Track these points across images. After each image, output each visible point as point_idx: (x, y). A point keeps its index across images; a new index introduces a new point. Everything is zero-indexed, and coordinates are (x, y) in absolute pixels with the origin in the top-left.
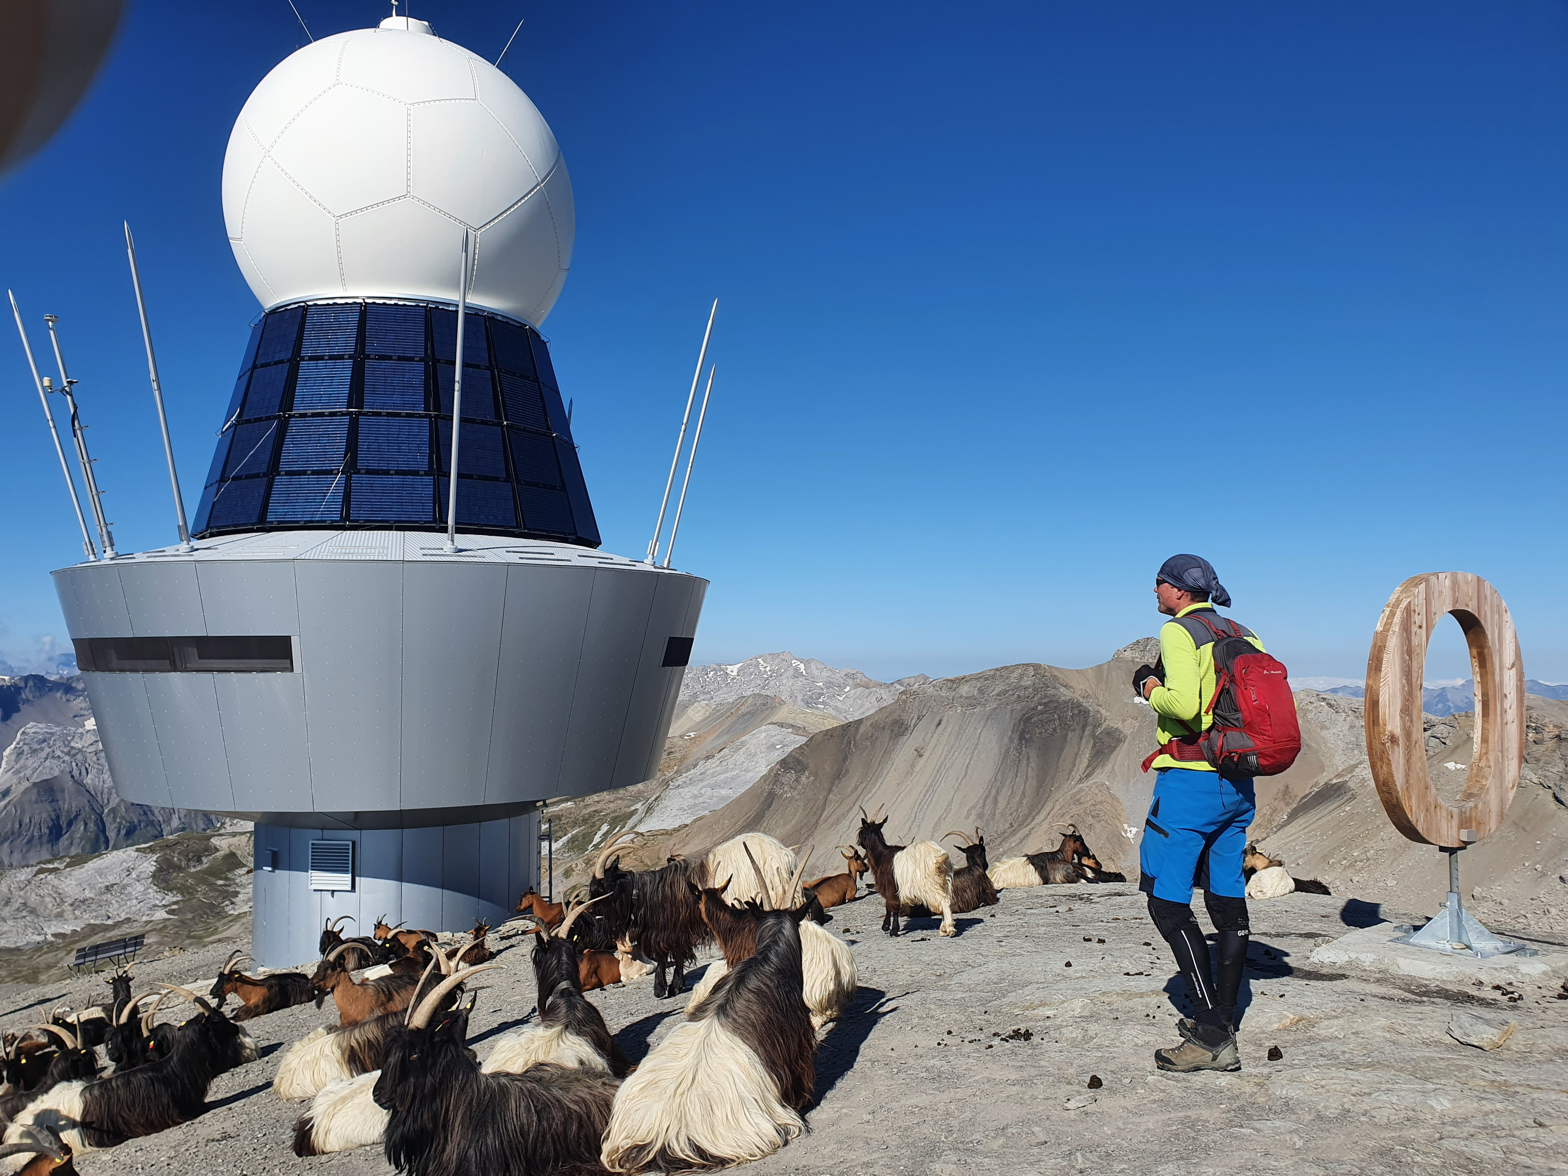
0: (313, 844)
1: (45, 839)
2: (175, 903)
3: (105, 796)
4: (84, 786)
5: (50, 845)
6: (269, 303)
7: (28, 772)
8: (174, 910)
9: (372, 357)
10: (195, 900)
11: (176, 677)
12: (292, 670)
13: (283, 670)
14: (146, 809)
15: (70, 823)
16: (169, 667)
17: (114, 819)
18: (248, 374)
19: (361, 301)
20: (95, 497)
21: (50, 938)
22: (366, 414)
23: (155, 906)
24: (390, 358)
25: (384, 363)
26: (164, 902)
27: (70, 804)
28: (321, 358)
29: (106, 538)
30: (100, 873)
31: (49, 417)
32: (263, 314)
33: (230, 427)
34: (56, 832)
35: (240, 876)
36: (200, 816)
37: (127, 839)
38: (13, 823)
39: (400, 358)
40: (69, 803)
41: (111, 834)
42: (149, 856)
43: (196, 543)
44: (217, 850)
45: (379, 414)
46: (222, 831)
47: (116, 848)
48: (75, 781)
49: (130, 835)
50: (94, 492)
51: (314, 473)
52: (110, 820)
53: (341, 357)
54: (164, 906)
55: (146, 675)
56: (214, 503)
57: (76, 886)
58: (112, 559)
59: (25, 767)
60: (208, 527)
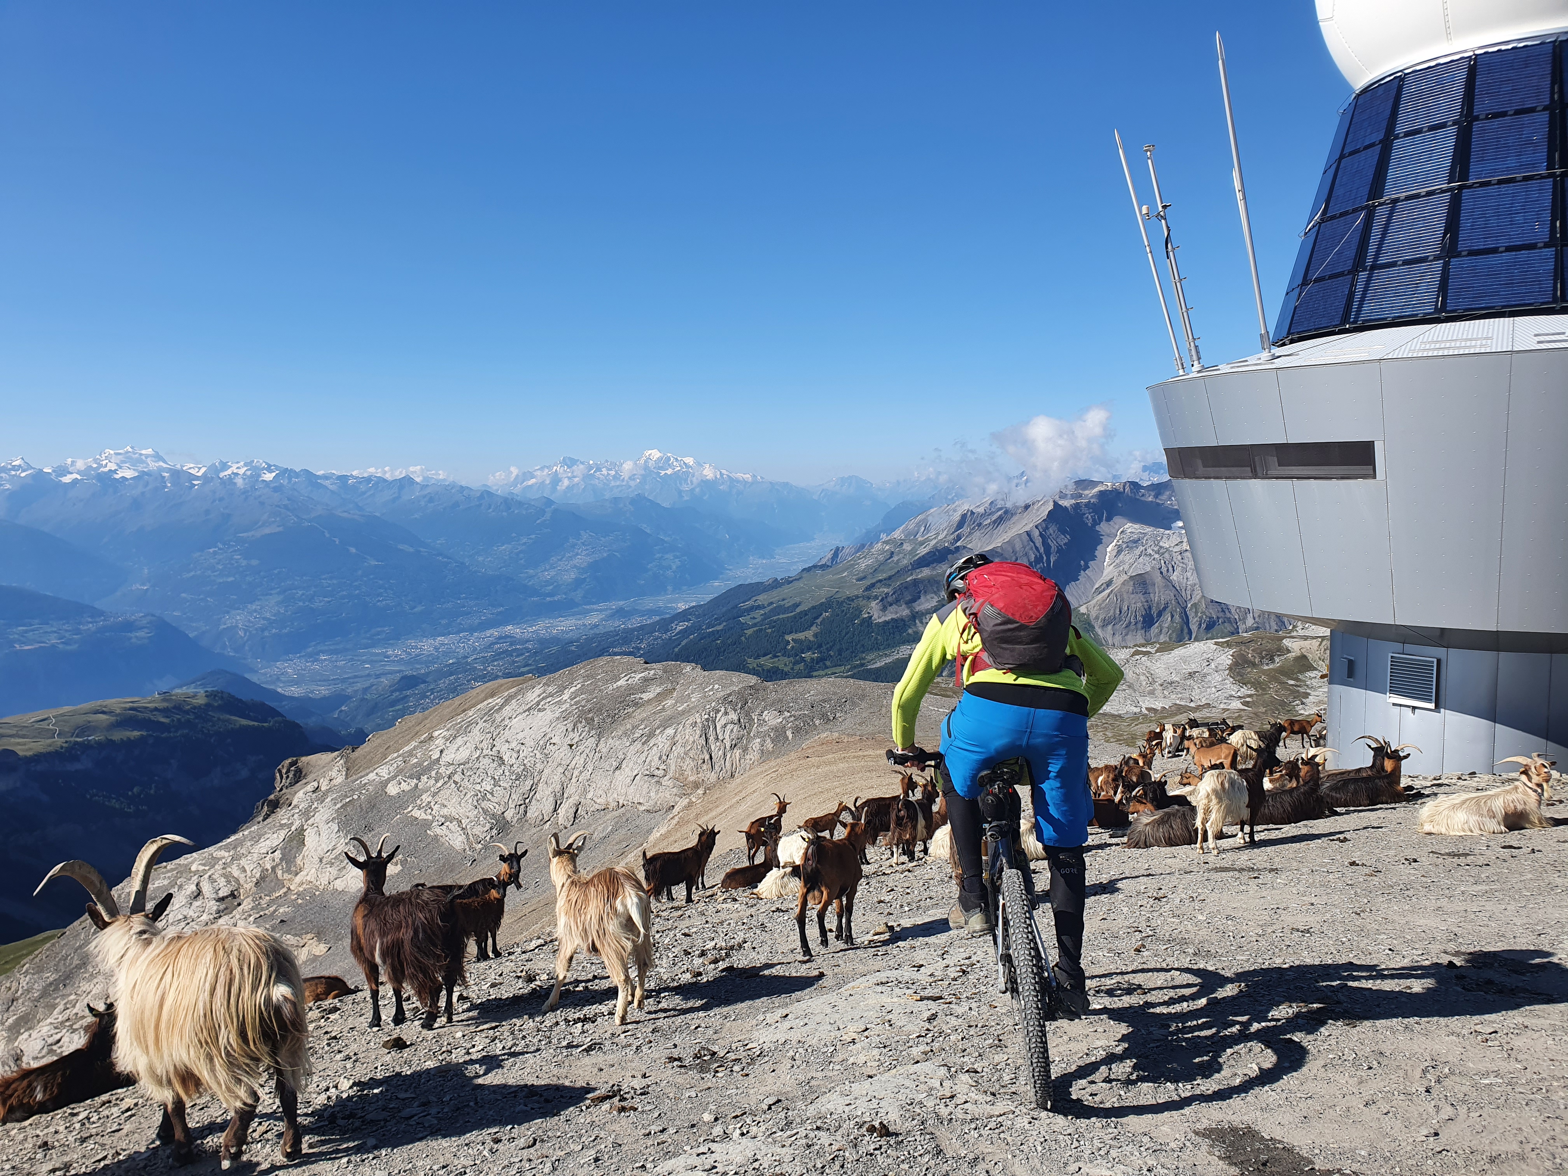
0: (1392, 657)
1: (1140, 625)
2: (1250, 696)
3: (1189, 593)
4: (1170, 582)
5: (1143, 631)
6: (1360, 80)
7: (1126, 567)
8: (1248, 702)
9: (1481, 117)
10: (1267, 696)
11: (1256, 485)
12: (1374, 477)
13: (1364, 477)
14: (1224, 607)
15: (1160, 614)
16: (1251, 475)
17: (1196, 612)
18: (1335, 166)
19: (1471, 54)
20: (1185, 314)
21: (1144, 711)
22: (1470, 187)
23: (1231, 696)
24: (1504, 114)
25: (1497, 122)
26: (1239, 694)
27: (1160, 597)
28: (1418, 131)
29: (1193, 352)
30: (1184, 660)
31: (1146, 244)
32: (1354, 95)
33: (1314, 226)
34: (1148, 621)
35: (1311, 678)
36: (1273, 617)
37: (1207, 633)
38: (1115, 610)
39: (1518, 112)
40: (1160, 595)
41: (1194, 627)
42: (1226, 650)
43: (1277, 351)
44: (1289, 651)
45: (1488, 184)
46: (1294, 634)
47: (1197, 639)
48: (1164, 577)
49: (1210, 628)
50: (1184, 309)
51: (1406, 262)
52: (1193, 614)
53: (1443, 126)
54: (1240, 697)
55: (1229, 482)
56: (1296, 307)
57: (1165, 669)
58: (1199, 372)
59: (1123, 562)
60: (1289, 333)
